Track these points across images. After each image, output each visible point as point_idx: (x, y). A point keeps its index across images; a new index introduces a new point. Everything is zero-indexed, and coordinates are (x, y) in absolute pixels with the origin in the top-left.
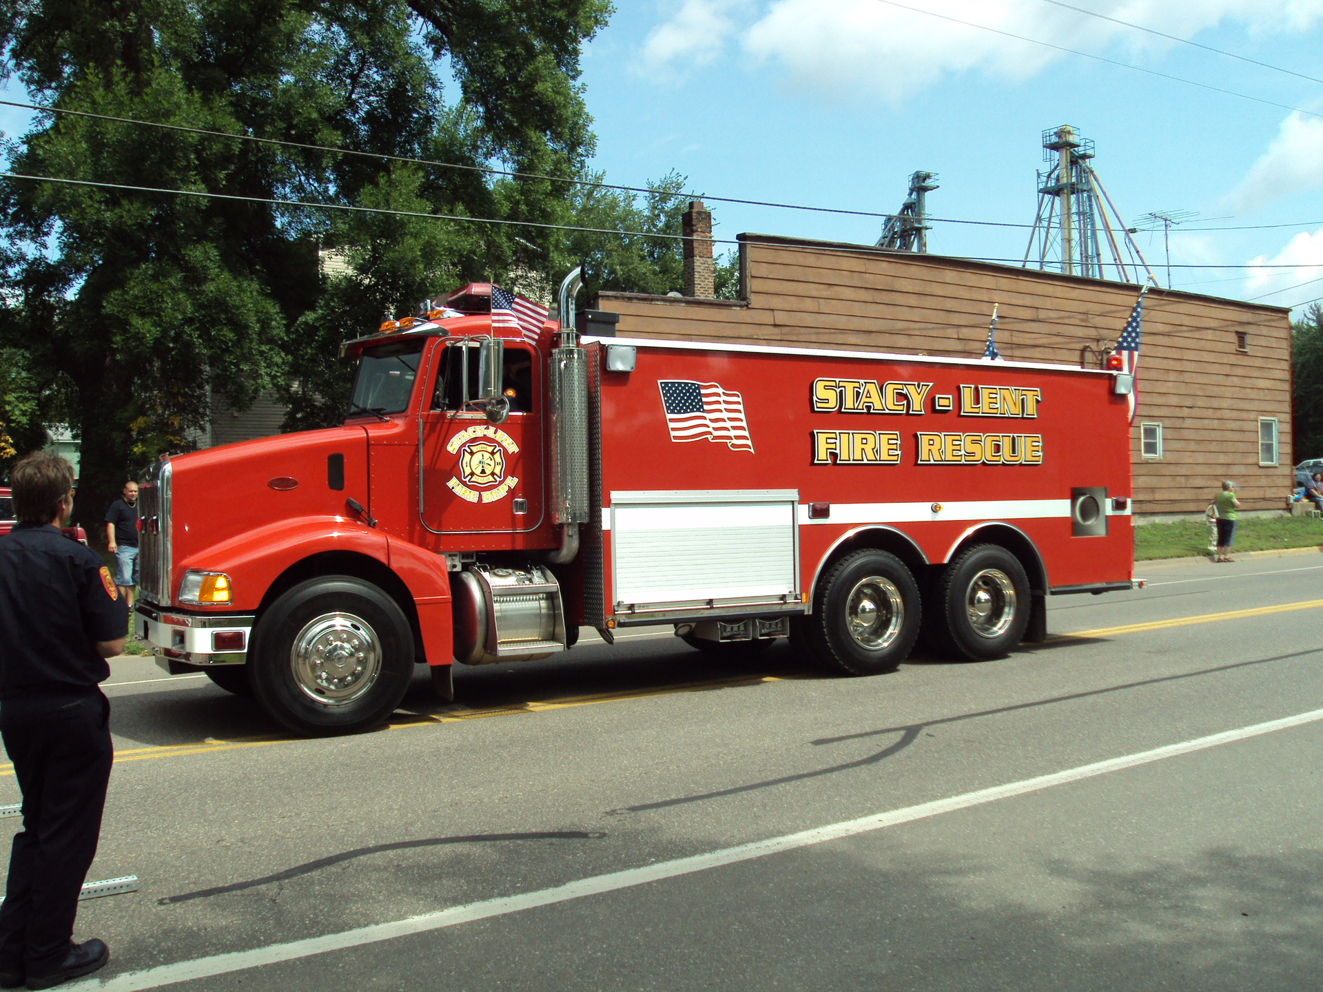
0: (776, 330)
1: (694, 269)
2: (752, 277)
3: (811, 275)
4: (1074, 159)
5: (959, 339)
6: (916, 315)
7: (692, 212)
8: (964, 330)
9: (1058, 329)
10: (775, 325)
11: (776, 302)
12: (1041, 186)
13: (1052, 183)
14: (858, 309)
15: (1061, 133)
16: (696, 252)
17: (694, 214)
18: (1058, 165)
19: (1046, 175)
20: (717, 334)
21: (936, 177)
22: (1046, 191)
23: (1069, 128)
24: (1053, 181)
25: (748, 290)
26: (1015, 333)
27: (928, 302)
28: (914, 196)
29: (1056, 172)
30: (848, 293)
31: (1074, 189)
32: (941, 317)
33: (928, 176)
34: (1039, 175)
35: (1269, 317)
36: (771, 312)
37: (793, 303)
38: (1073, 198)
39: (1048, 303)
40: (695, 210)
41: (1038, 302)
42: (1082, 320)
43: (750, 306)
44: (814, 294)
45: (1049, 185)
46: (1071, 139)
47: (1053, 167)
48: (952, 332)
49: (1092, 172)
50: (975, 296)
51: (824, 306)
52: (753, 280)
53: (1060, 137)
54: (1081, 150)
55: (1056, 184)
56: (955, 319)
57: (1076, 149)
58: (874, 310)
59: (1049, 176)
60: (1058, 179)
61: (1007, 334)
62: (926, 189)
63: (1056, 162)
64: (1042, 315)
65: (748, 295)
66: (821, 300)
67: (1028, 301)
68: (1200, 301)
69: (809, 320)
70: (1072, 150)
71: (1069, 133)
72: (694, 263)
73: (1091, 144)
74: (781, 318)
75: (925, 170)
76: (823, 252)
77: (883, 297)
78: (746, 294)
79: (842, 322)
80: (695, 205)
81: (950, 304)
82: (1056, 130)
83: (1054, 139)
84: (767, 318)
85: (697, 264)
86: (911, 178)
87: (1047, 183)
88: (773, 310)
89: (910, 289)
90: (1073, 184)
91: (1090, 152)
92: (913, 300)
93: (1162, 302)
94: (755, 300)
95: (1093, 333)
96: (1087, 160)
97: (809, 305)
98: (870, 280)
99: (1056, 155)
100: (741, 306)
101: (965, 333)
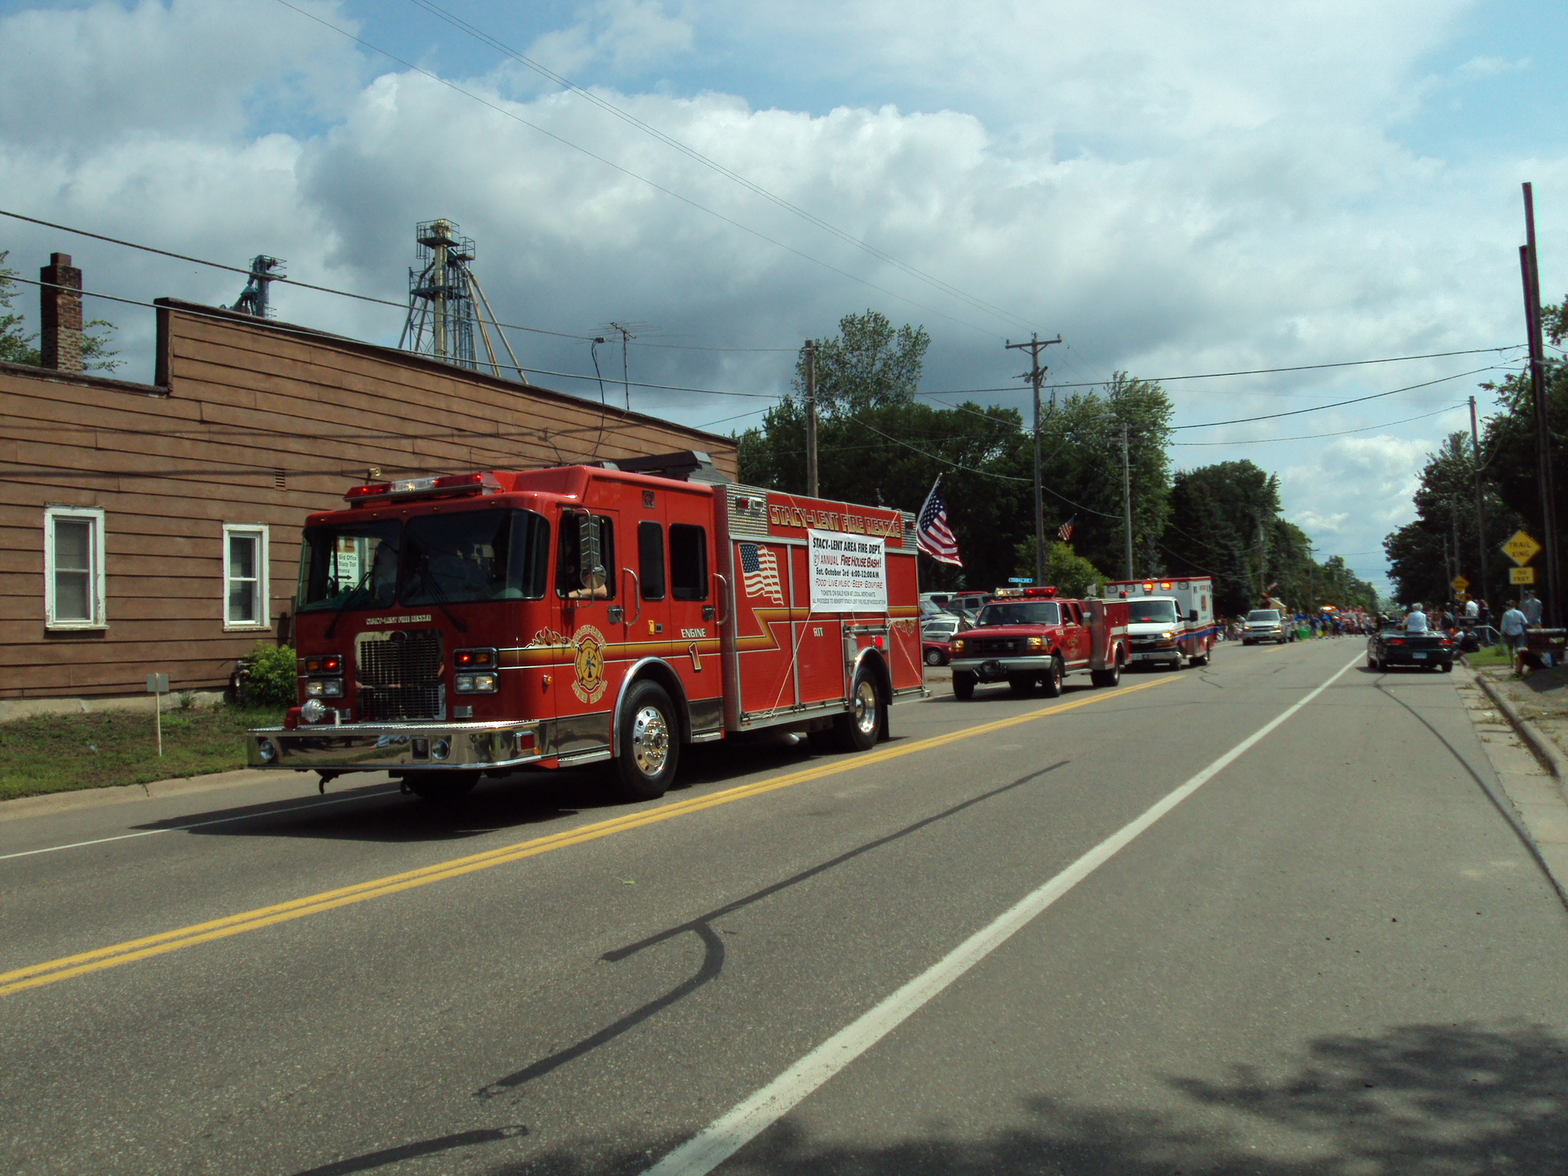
0: (203, 428)
1: (57, 343)
2: (175, 356)
3: (246, 360)
4: (452, 260)
5: (414, 453)
6: (368, 420)
7: (56, 267)
8: (419, 442)
9: (517, 447)
10: (202, 422)
11: (204, 392)
12: (414, 287)
13: (425, 285)
14: (301, 408)
15: (438, 228)
16: (61, 320)
17: (59, 270)
18: (433, 264)
19: (419, 274)
20: (130, 427)
21: (283, 265)
22: (417, 293)
23: (447, 223)
24: (427, 283)
25: (170, 372)
26: (474, 450)
27: (382, 406)
28: (255, 285)
29: (431, 272)
30: (290, 387)
31: (451, 294)
32: (393, 425)
33: (273, 263)
34: (411, 274)
35: (719, 449)
36: (198, 404)
37: (224, 395)
38: (449, 303)
39: (509, 417)
40: (61, 265)
41: (499, 415)
42: (540, 438)
43: (171, 394)
44: (250, 384)
45: (422, 286)
46: (449, 235)
47: (427, 266)
48: (406, 444)
49: (471, 276)
50: (431, 402)
51: (262, 401)
52: (176, 360)
53: (437, 232)
54: (458, 251)
55: (430, 286)
56: (411, 429)
57: (454, 248)
58: (319, 411)
59: (422, 276)
60: (432, 280)
61: (465, 450)
62: (270, 278)
63: (431, 261)
64: (503, 429)
65: (170, 380)
66: (258, 393)
67: (488, 412)
68: (657, 426)
69: (243, 417)
70: (450, 248)
71: (447, 228)
72: (57, 334)
73: (471, 244)
74: (210, 412)
75: (269, 255)
76: (260, 332)
77: (330, 395)
78: (167, 378)
79: (282, 424)
80: (60, 259)
81: (405, 410)
82: (432, 224)
83: (430, 234)
84: (192, 411)
85: (61, 336)
86: (252, 262)
87: (420, 283)
88: (200, 401)
89: (359, 387)
90: (451, 288)
91: (469, 253)
92: (364, 402)
93: (622, 424)
94: (178, 387)
95: (553, 455)
96: (467, 262)
97: (244, 398)
98: (316, 374)
99: (432, 252)
100: (160, 394)
101: (422, 445)
